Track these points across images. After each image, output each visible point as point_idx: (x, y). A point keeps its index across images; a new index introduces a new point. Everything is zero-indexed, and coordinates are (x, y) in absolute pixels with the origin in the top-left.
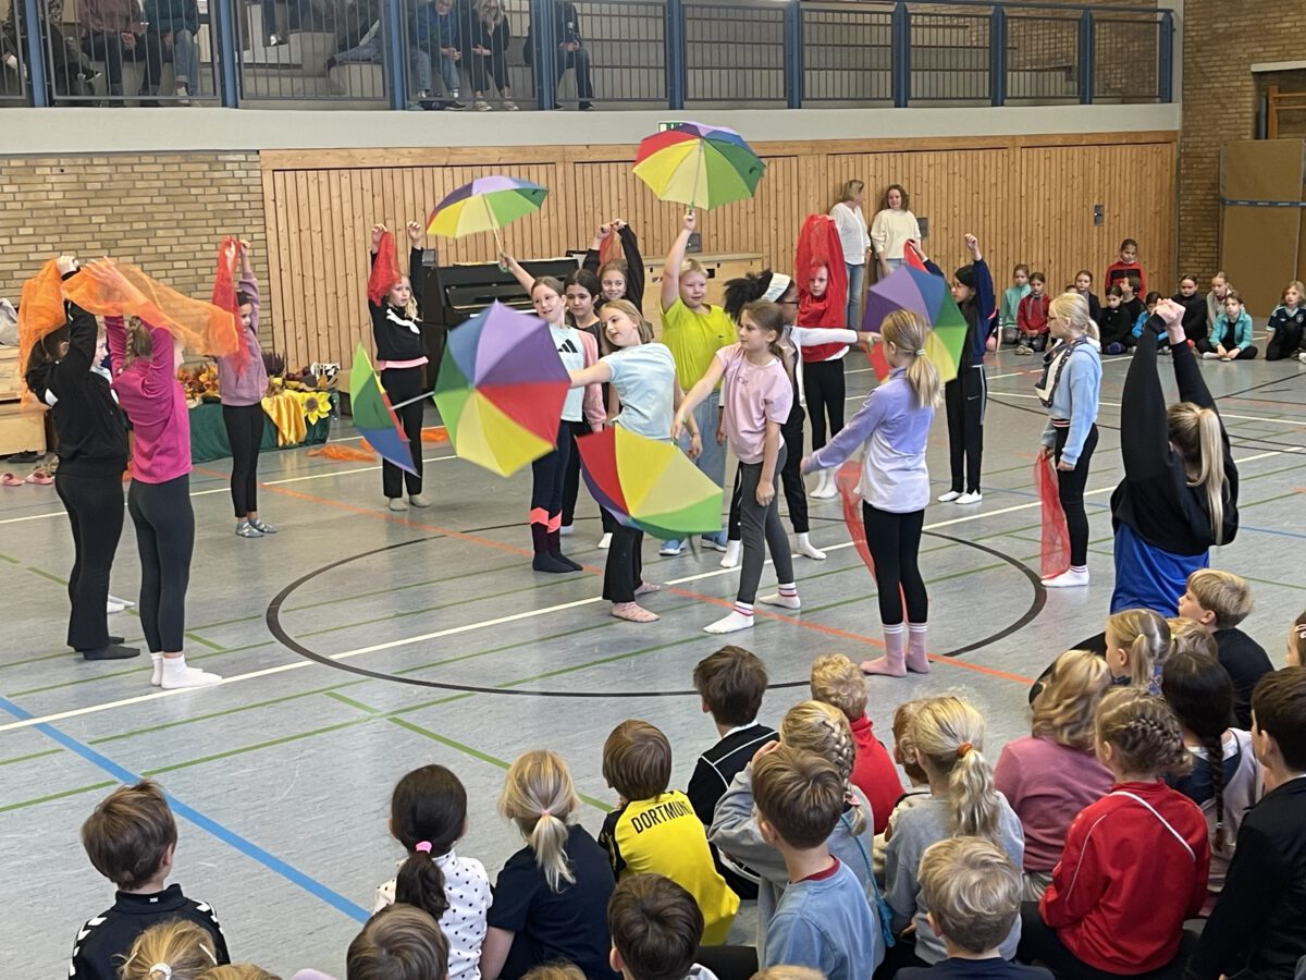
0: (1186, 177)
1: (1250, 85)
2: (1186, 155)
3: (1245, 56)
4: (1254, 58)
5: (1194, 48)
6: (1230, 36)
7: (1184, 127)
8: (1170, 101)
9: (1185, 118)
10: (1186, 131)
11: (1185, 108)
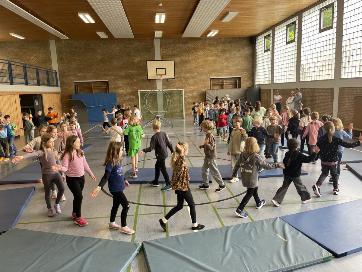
0: (63, 100)
1: (74, 84)
2: (63, 96)
3: (72, 79)
4: (74, 80)
5: (62, 78)
6: (68, 76)
7: (61, 91)
8: (58, 86)
9: (61, 89)
10: (62, 92)
11: (61, 88)
